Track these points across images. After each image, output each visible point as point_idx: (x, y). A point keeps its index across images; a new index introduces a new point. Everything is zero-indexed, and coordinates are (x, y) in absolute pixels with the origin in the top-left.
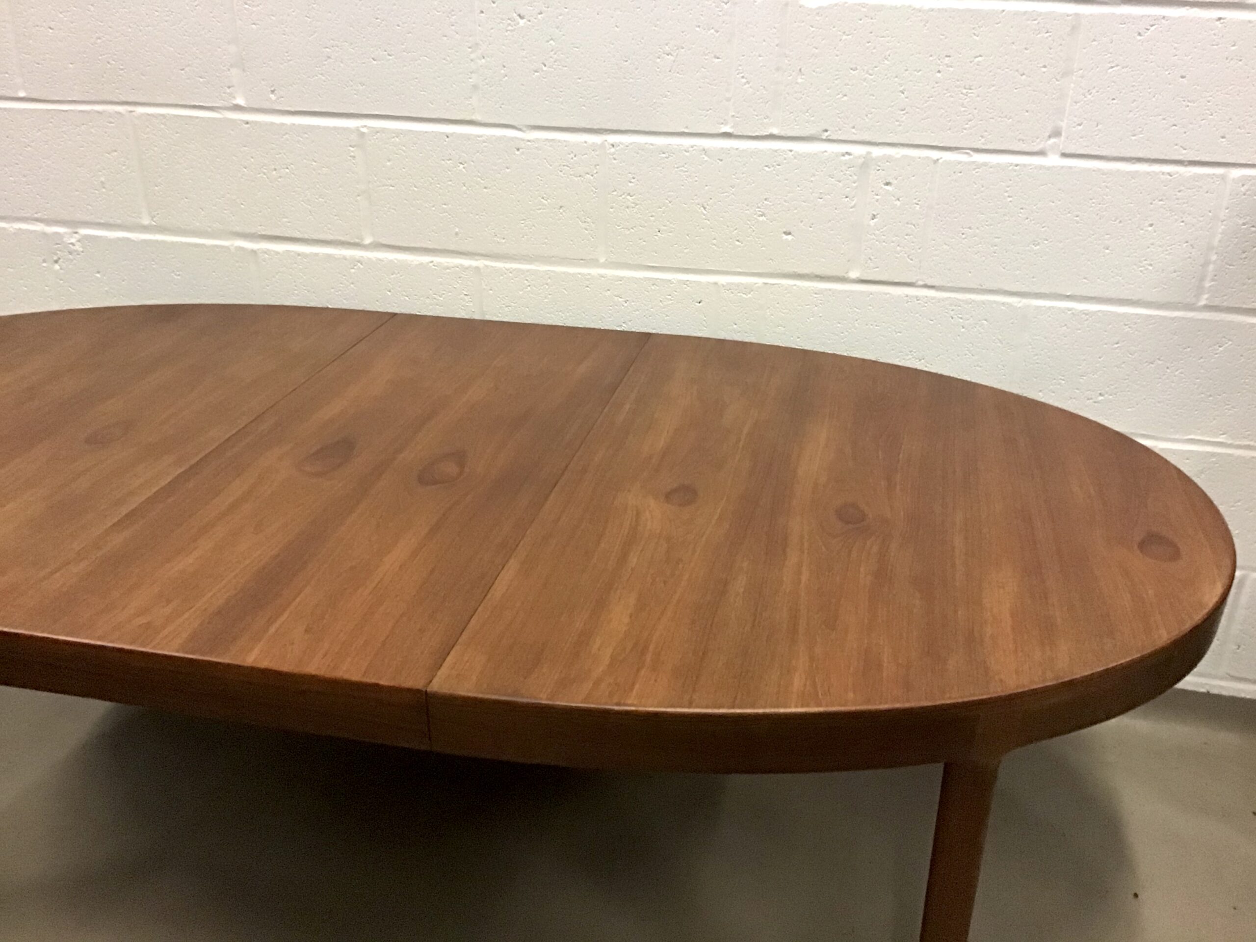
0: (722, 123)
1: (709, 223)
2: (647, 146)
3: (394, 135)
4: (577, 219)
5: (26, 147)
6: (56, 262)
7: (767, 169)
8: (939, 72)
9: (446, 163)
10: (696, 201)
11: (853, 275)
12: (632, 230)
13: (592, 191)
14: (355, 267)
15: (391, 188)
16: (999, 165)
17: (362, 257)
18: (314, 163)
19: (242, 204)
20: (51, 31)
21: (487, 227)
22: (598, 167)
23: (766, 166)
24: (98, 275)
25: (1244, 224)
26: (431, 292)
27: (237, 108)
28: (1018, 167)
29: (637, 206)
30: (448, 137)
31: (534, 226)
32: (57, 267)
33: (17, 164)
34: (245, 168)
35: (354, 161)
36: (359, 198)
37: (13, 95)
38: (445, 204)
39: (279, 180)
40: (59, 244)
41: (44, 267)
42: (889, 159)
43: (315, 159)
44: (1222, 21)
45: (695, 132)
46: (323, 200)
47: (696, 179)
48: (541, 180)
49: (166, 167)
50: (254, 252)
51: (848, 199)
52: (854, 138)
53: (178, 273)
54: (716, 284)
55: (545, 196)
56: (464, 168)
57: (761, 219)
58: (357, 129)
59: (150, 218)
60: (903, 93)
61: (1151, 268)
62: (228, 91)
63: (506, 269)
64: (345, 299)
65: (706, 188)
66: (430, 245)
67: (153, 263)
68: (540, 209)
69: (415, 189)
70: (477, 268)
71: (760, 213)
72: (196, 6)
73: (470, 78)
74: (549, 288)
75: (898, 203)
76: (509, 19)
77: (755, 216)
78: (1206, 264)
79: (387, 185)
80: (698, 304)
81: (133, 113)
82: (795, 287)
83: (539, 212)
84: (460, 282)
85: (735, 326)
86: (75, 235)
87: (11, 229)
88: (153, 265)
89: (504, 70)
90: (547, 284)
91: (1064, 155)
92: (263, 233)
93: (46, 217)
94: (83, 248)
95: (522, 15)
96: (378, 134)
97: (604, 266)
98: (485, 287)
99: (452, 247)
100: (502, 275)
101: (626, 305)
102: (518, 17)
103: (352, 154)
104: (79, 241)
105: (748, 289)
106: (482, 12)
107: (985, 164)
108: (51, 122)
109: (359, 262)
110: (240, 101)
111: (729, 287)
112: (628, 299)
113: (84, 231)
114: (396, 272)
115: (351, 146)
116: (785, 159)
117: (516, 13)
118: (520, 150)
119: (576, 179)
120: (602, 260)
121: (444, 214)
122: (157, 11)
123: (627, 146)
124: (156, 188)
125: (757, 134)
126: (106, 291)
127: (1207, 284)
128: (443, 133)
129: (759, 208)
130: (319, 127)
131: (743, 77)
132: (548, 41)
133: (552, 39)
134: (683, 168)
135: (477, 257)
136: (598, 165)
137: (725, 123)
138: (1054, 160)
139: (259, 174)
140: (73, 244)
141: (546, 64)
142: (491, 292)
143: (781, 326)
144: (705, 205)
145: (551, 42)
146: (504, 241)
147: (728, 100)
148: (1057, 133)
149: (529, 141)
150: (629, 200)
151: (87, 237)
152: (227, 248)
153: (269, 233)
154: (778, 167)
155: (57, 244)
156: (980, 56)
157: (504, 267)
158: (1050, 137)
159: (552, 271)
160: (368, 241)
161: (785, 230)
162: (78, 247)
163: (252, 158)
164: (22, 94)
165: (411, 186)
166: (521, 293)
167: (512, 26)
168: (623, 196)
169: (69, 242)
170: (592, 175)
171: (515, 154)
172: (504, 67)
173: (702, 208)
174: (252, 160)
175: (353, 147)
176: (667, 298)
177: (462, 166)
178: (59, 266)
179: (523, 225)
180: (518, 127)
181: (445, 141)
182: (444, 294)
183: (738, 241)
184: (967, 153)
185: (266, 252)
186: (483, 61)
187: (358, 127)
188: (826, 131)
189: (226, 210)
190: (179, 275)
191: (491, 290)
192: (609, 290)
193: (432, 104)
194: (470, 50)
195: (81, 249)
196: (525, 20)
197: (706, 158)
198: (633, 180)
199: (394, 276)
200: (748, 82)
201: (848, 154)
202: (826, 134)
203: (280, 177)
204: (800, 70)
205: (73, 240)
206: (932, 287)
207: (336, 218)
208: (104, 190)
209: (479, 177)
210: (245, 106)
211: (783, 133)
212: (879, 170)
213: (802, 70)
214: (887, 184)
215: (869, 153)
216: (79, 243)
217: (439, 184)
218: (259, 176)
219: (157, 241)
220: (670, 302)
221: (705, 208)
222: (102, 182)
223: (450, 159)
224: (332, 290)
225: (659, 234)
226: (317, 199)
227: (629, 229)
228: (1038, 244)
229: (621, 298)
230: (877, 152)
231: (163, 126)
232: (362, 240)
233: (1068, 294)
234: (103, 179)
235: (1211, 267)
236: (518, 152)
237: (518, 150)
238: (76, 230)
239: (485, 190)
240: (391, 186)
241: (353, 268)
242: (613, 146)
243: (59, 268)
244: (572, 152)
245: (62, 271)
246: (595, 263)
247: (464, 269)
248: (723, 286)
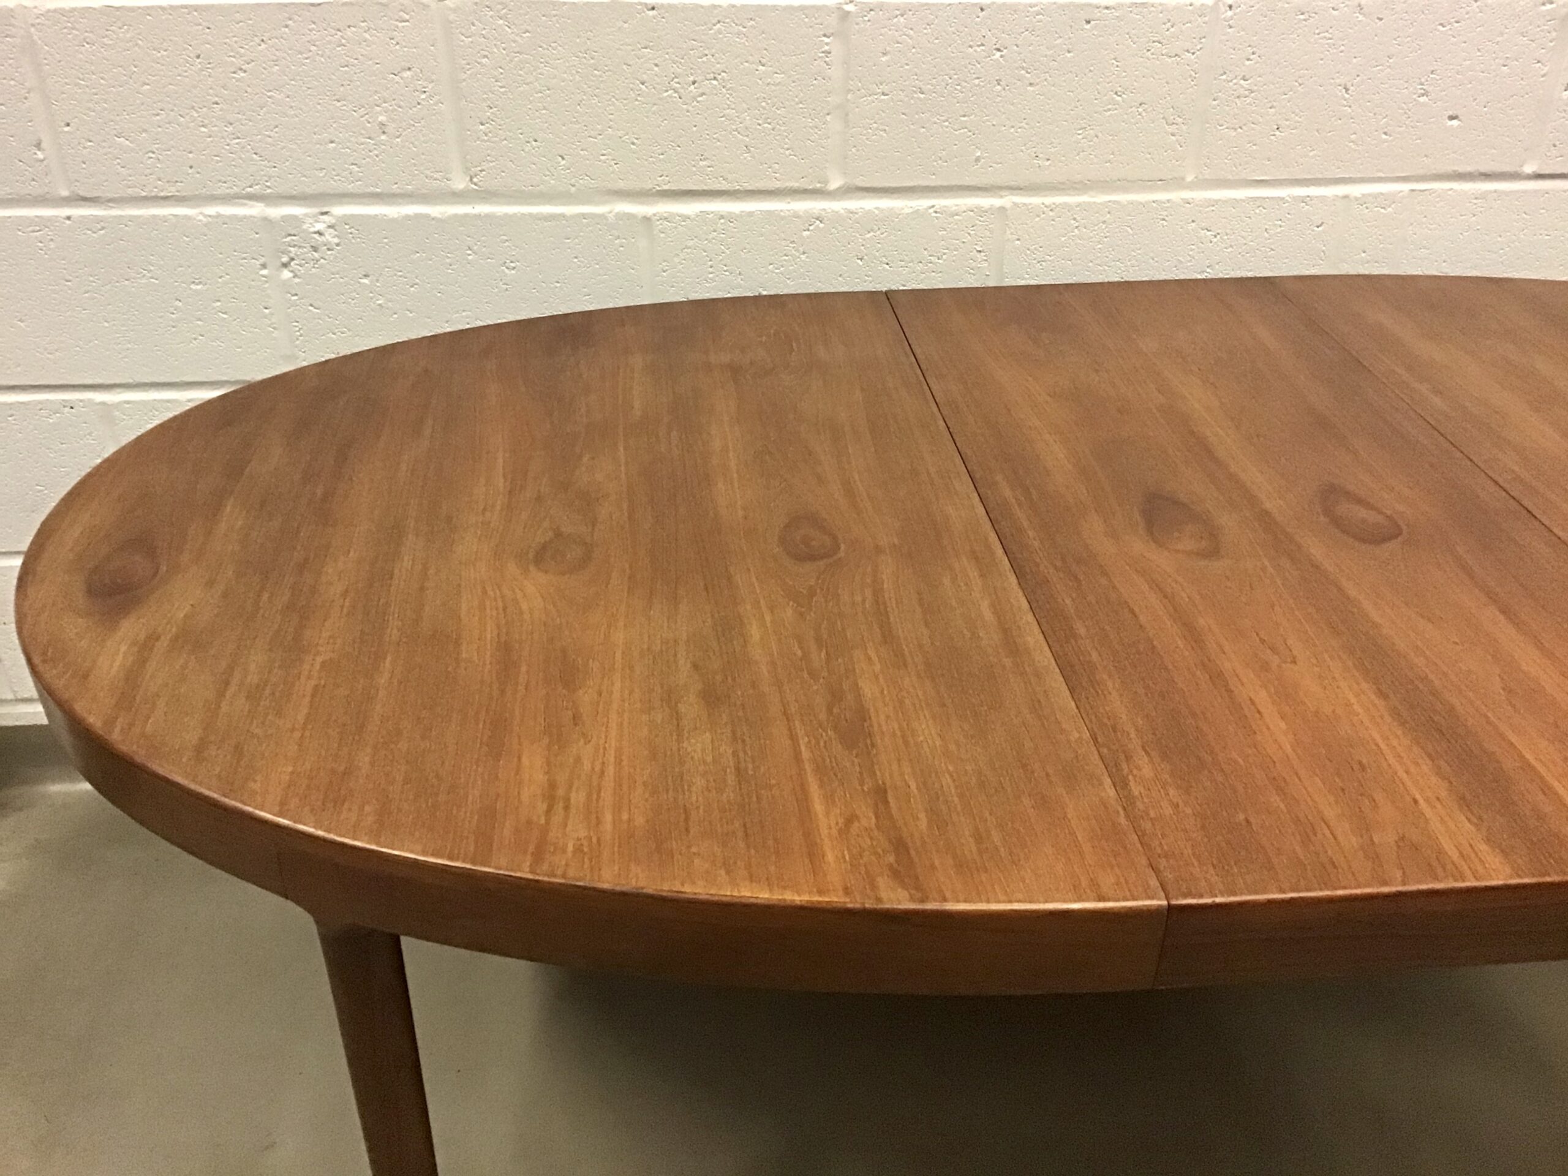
1: (1350, 110)
3: (898, 13)
4: (1162, 120)
5: (234, 73)
6: (286, 266)
7: (1441, 28)
9: (975, 51)
10: (1338, 81)
11: (1528, 169)
12: (1239, 130)
13: (1191, 76)
14: (811, 228)
15: (883, 97)
17: (823, 210)
18: (761, 68)
19: (633, 144)
21: (1025, 145)
22: (1203, 40)
23: (1441, 24)
24: (365, 281)
26: (926, 252)
29: (1253, 95)
30: (982, 10)
31: (1097, 136)
32: (286, 274)
33: (217, 103)
34: (643, 83)
35: (827, 59)
36: (828, 118)
38: (964, 116)
39: (701, 99)
40: (295, 235)
41: (263, 276)
43: (763, 61)
46: (770, 126)
47: (1342, 48)
48: (1117, 66)
49: (502, 90)
50: (647, 219)
51: (1539, 65)
54: (1346, 197)
55: (1120, 89)
56: (1002, 56)
57: (1422, 99)
59: (468, 178)
63: (1046, 206)
64: (789, 279)
65: (1355, 60)
66: (933, 181)
67: (469, 251)
68: (1109, 110)
69: (922, 96)
70: (1002, 209)
71: (1422, 91)
74: (1106, 228)
77: (1415, 96)
80: (1316, 229)
82: (1450, 193)
83: (1108, 113)
84: (972, 232)
85: (1363, 255)
86: (325, 217)
87: (201, 217)
88: (469, 255)
90: (1104, 222)
92: (666, 187)
93: (269, 191)
94: (338, 237)
96: (872, 13)
97: (1191, 186)
98: (1010, 236)
99: (968, 181)
100: (1038, 216)
101: (1215, 240)
103: (826, 48)
104: (332, 227)
105: (1389, 200)
108: (287, 26)
109: (817, 219)
111: (1362, 201)
112: (1219, 231)
113: (339, 210)
114: (876, 228)
115: (825, 35)
118: (1092, 22)
119: (1170, 60)
120: (1190, 178)
121: (962, 131)
123: (1252, 6)
124: (482, 127)
126: (380, 305)
128: (978, 4)
129: (1422, 84)
134: (1326, 34)
135: (1003, 193)
136: (1205, 37)
139: (667, 91)
140: (320, 233)
142: (1018, 242)
143: (1425, 248)
144: (1349, 85)
146: (1048, 163)
149: (1107, 8)
150: (1242, 87)
151: (346, 220)
152: (602, 216)
153: (676, 187)
154: (1456, 25)
155: (290, 235)
157: (1043, 204)
159: (1115, 202)
160: (833, 185)
161: (1451, 113)
162: (330, 237)
163: (656, 65)
165: (915, 92)
166: (1063, 239)
168: (1235, 81)
169: (312, 230)
170: (1193, 54)
171: (1083, 30)
173: (1344, 90)
174: (656, 69)
175: (829, 37)
176: (1275, 225)
177: (998, 54)
178: (292, 272)
179: (1080, 137)
181: (979, 17)
182: (944, 254)
183: (1385, 133)
185: (668, 217)
187: (840, 4)
191: (1018, 240)
192: (1193, 221)
195: (336, 240)
197: (1361, 18)
198: (1252, 57)
199: (872, 234)
203: (702, 94)
205: (320, 227)
207: (787, 152)
208: (383, 137)
209: (1023, 68)
216: (331, 230)
217: (959, 85)
218: (665, 94)
219: (478, 217)
220: (1279, 230)
221: (1347, 90)
222: (382, 124)
223: (983, 45)
224: (773, 266)
225: (1277, 133)
226: (760, 125)
227: (1235, 129)
229: (1209, 231)
232: (826, 182)
234: (381, 118)
236: (1088, 27)
237: (1088, 22)
238: (325, 209)
239: (1030, 88)
240: (884, 94)
241: (808, 230)
242: (1230, 7)
243: (291, 275)
244: (1169, 21)
245: (297, 280)
246: (1179, 183)
247: (982, 212)
248: (1357, 199)
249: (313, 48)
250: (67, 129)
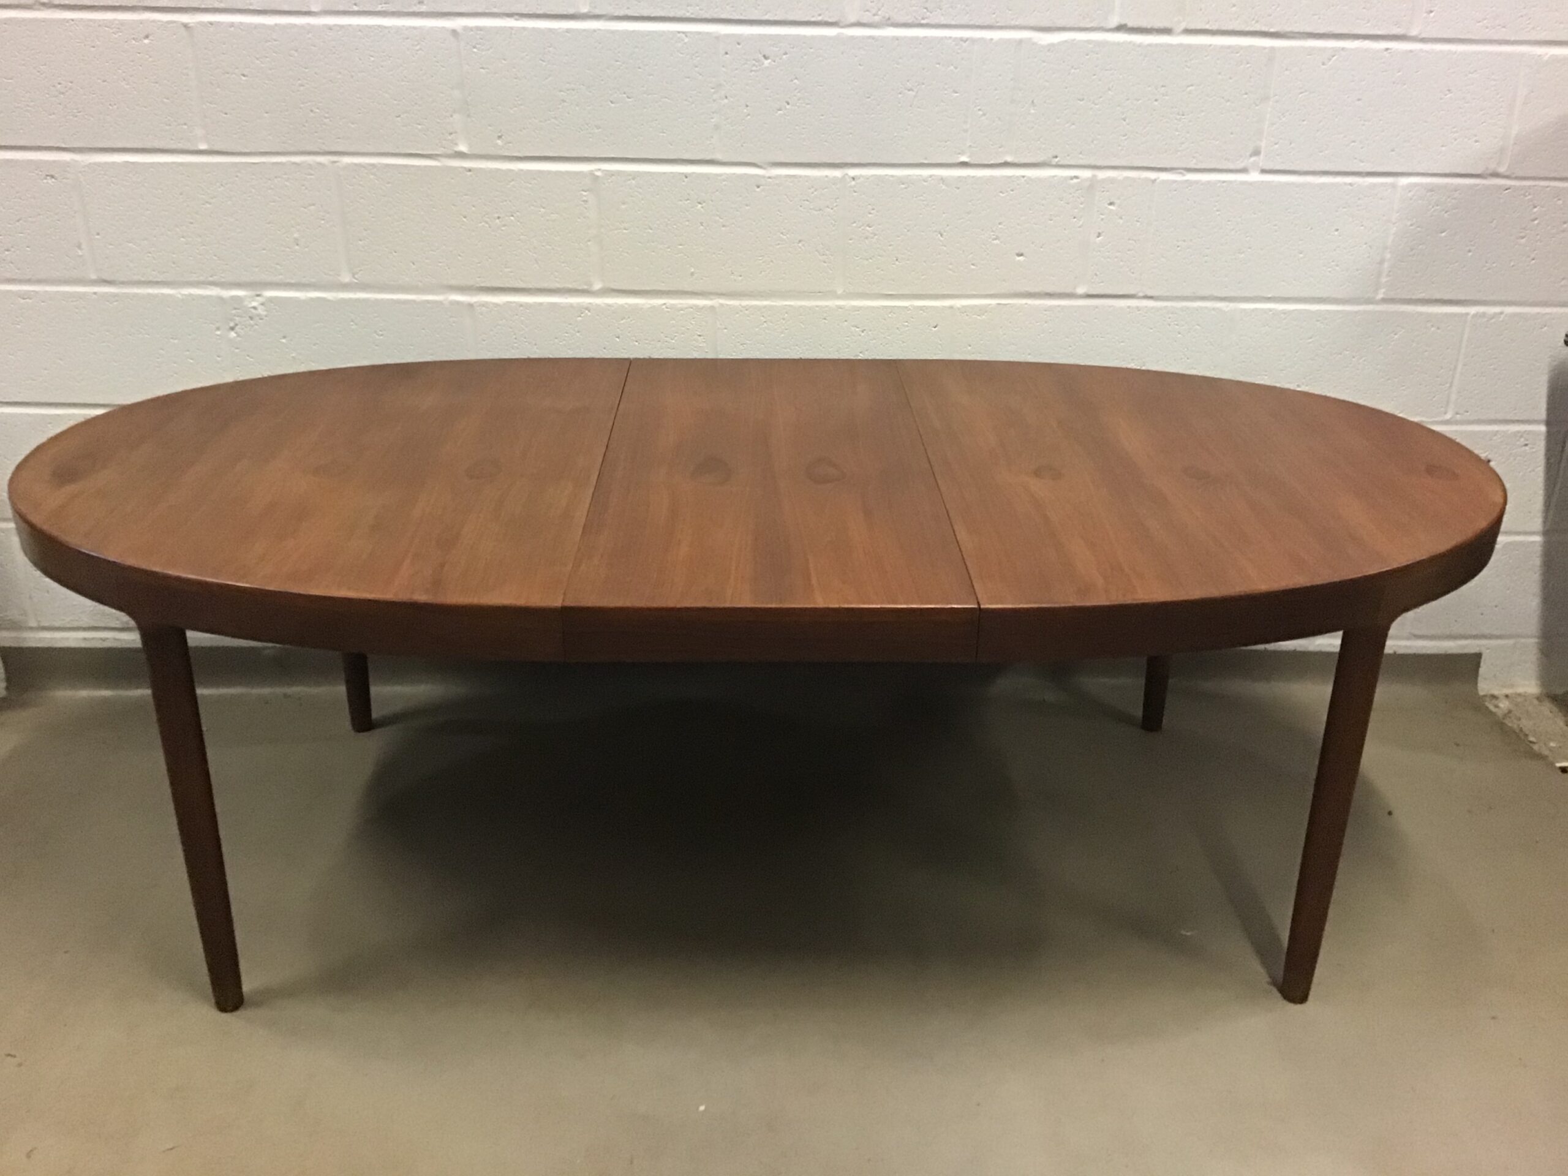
0: (959, 154)
1: (945, 248)
2: (887, 177)
3: (630, 177)
4: (816, 253)
5: (203, 204)
6: (232, 329)
7: (1001, 194)
8: (1156, 100)
9: (684, 204)
10: (934, 229)
11: (1081, 290)
12: (870, 260)
13: (832, 223)
14: (582, 315)
15: (625, 231)
16: (1209, 182)
17: (590, 303)
18: (542, 210)
19: (460, 255)
20: (244, 78)
21: (724, 265)
22: (838, 200)
23: (1001, 192)
24: (284, 341)
25: (1411, 225)
26: (662, 335)
27: (461, 155)
28: (1224, 184)
29: (876, 237)
30: (686, 177)
31: (772, 261)
32: (233, 334)
33: (192, 223)
34: (465, 217)
35: (586, 206)
36: (589, 243)
37: (192, 148)
38: (681, 245)
39: (503, 228)
40: (238, 309)
41: (218, 335)
42: (1112, 181)
43: (544, 205)
44: (1389, 51)
45: (934, 162)
46: (550, 247)
47: (934, 207)
48: (781, 216)
49: (373, 219)
50: (471, 305)
51: (1075, 220)
52: (1081, 162)
53: (381, 333)
54: (951, 307)
55: (784, 231)
56: (702, 207)
57: (995, 242)
58: (591, 173)
59: (351, 275)
60: (1125, 121)
61: (1337, 268)
62: (450, 138)
63: (743, 307)
64: (569, 349)
65: (944, 215)
66: (664, 287)
67: (352, 323)
68: (779, 244)
69: (650, 231)
70: (712, 308)
71: (994, 237)
72: (417, 50)
73: (712, 118)
74: (786, 323)
75: (1121, 221)
76: (754, 60)
77: (990, 240)
78: (1381, 262)
79: (620, 229)
80: (933, 329)
81: (338, 164)
82: (1026, 306)
83: (778, 247)
84: (693, 322)
85: (969, 348)
86: (258, 298)
87: (179, 296)
88: (352, 325)
89: (747, 110)
90: (784, 319)
91: (1264, 171)
92: (483, 285)
93: (223, 280)
94: (266, 311)
95: (767, 56)
96: (613, 177)
97: (842, 297)
98: (719, 326)
99: (686, 288)
100: (737, 313)
101: (863, 334)
102: (763, 58)
103: (585, 198)
104: (262, 304)
105: (983, 310)
106: (726, 53)
107: (1197, 182)
108: (237, 176)
109: (587, 309)
110: (463, 148)
111: (964, 310)
112: (864, 328)
113: (270, 294)
114: (627, 317)
115: (583, 190)
116: (1018, 184)
117: (761, 53)
118: (761, 187)
119: (816, 213)
120: (840, 292)
121: (680, 255)
122: (372, 56)
123: (868, 179)
124: (360, 242)
125: (992, 162)
126: (293, 357)
127: (1384, 280)
128: (683, 173)
129: (993, 231)
130: (549, 172)
131: (979, 110)
132: (792, 81)
133: (796, 78)
134: (921, 198)
135: (712, 297)
136: (838, 198)
137: (962, 153)
138: (1254, 176)
139: (481, 223)
140: (255, 308)
141: (790, 102)
142: (726, 330)
143: (1013, 344)
144: (942, 231)
145: (796, 81)
146: (740, 278)
147: (966, 131)
148: (1256, 153)
149: (770, 178)
150: (868, 231)
151: (271, 300)
152: (440, 303)
153: (488, 285)
154: (1011, 192)
155: (235, 309)
156: (1192, 85)
157: (740, 305)
158: (1251, 156)
159: (790, 306)
160: (597, 286)
161: (1017, 252)
162: (261, 311)
163: (474, 206)
164: (203, 147)
165: (646, 229)
166: (757, 329)
167: (757, 67)
168: (862, 228)
169: (250, 306)
170: (832, 209)
171: (755, 191)
172: (747, 106)
173: (939, 235)
174: (473, 209)
175: (585, 191)
176: (904, 325)
177: (700, 206)
178: (236, 333)
179: (761, 261)
180: (759, 164)
181: (684, 181)
182: (676, 336)
183: (973, 265)
184: (1181, 173)
185: (485, 305)
186: (726, 101)
187: (592, 171)
188: (1056, 157)
189: (440, 262)
190: (382, 335)
191: (726, 329)
192: (846, 321)
193: (671, 145)
194: (713, 90)
195: (265, 313)
196: (769, 61)
197: (944, 187)
198: (872, 212)
199: (624, 321)
200: (984, 115)
201: (1076, 177)
202: (1057, 160)
203: (504, 225)
204: (1033, 102)
205: (254, 304)
206: (1151, 298)
207: (563, 265)
208: (297, 247)
209: (717, 215)
210: (469, 153)
211: (1016, 161)
212: (1103, 191)
213: (1035, 101)
214: (1111, 204)
215: (1094, 176)
216: (262, 307)
217: (675, 225)
218: (480, 225)
219: (358, 300)
220: (907, 329)
221: (941, 235)
222: (296, 239)
223: (688, 199)
224: (556, 340)
225: (897, 263)
226: (543, 246)
227: (867, 260)
228: (1243, 252)
229: (858, 328)
230: (1102, 175)
231: (372, 177)
232: (591, 285)
233: (1269, 296)
234: (296, 235)
235: (1386, 265)
236: (758, 190)
237: (758, 187)
238: (258, 293)
239: (723, 229)
240: (625, 229)
241: (580, 316)
242: (853, 179)
243: (235, 335)
244: (813, 187)
245: (239, 339)
246: (832, 295)
247: (698, 309)
248: (959, 309)
249: (253, 190)
250: (97, 237)
